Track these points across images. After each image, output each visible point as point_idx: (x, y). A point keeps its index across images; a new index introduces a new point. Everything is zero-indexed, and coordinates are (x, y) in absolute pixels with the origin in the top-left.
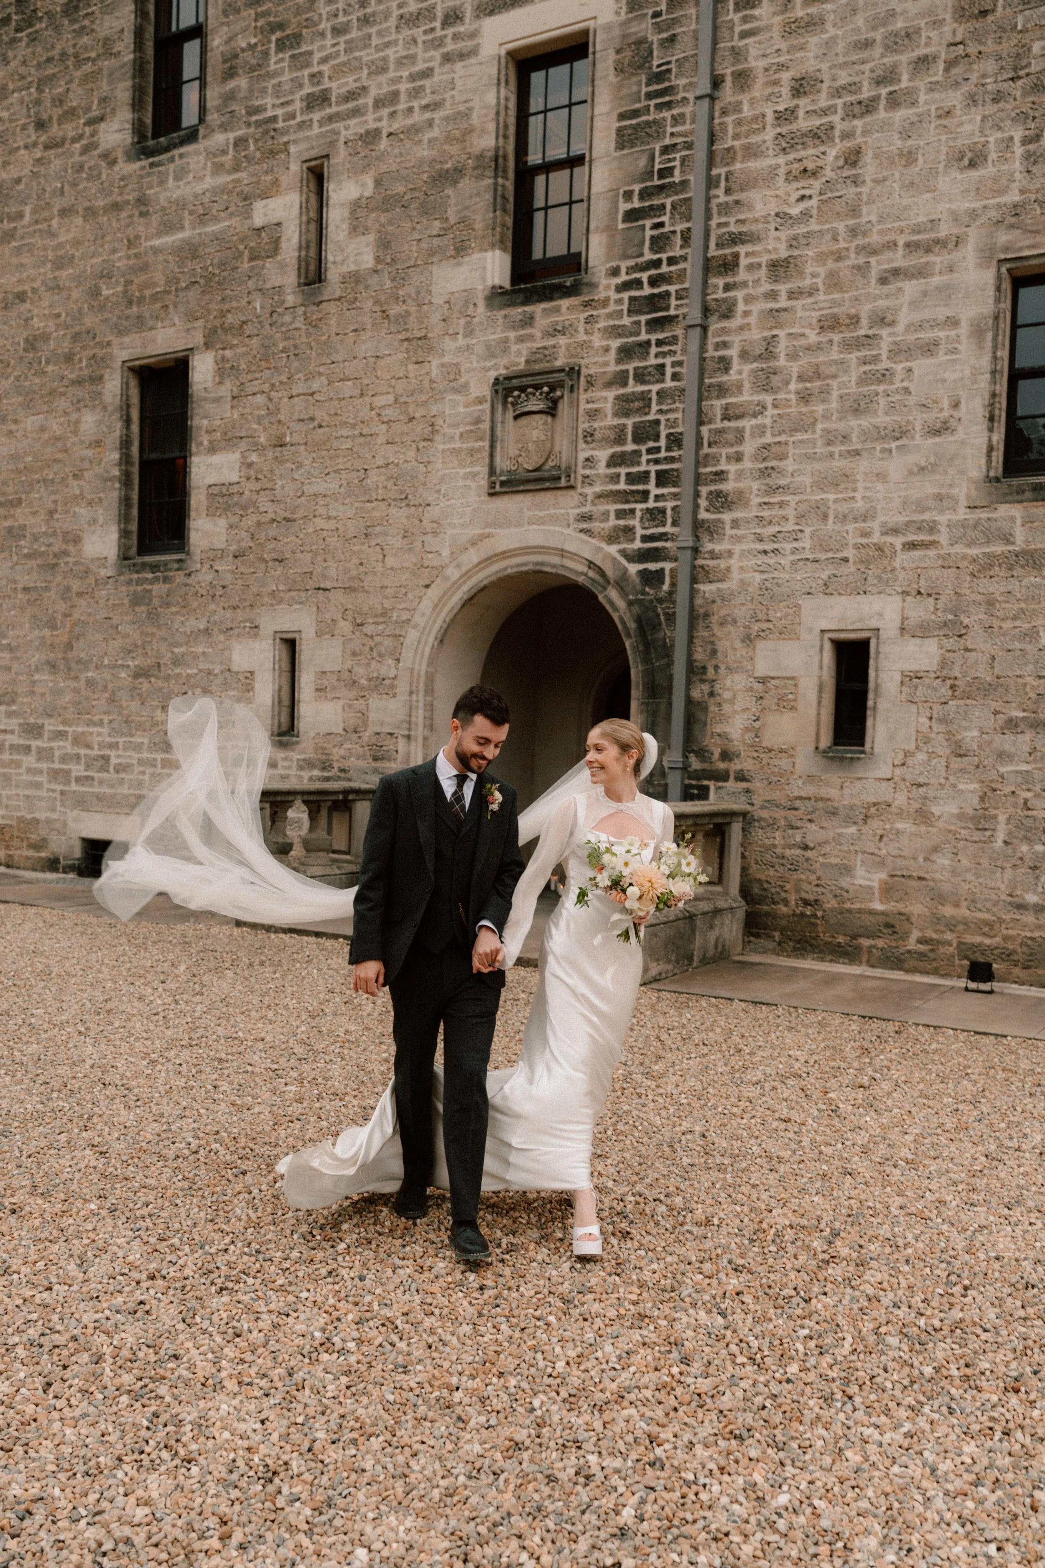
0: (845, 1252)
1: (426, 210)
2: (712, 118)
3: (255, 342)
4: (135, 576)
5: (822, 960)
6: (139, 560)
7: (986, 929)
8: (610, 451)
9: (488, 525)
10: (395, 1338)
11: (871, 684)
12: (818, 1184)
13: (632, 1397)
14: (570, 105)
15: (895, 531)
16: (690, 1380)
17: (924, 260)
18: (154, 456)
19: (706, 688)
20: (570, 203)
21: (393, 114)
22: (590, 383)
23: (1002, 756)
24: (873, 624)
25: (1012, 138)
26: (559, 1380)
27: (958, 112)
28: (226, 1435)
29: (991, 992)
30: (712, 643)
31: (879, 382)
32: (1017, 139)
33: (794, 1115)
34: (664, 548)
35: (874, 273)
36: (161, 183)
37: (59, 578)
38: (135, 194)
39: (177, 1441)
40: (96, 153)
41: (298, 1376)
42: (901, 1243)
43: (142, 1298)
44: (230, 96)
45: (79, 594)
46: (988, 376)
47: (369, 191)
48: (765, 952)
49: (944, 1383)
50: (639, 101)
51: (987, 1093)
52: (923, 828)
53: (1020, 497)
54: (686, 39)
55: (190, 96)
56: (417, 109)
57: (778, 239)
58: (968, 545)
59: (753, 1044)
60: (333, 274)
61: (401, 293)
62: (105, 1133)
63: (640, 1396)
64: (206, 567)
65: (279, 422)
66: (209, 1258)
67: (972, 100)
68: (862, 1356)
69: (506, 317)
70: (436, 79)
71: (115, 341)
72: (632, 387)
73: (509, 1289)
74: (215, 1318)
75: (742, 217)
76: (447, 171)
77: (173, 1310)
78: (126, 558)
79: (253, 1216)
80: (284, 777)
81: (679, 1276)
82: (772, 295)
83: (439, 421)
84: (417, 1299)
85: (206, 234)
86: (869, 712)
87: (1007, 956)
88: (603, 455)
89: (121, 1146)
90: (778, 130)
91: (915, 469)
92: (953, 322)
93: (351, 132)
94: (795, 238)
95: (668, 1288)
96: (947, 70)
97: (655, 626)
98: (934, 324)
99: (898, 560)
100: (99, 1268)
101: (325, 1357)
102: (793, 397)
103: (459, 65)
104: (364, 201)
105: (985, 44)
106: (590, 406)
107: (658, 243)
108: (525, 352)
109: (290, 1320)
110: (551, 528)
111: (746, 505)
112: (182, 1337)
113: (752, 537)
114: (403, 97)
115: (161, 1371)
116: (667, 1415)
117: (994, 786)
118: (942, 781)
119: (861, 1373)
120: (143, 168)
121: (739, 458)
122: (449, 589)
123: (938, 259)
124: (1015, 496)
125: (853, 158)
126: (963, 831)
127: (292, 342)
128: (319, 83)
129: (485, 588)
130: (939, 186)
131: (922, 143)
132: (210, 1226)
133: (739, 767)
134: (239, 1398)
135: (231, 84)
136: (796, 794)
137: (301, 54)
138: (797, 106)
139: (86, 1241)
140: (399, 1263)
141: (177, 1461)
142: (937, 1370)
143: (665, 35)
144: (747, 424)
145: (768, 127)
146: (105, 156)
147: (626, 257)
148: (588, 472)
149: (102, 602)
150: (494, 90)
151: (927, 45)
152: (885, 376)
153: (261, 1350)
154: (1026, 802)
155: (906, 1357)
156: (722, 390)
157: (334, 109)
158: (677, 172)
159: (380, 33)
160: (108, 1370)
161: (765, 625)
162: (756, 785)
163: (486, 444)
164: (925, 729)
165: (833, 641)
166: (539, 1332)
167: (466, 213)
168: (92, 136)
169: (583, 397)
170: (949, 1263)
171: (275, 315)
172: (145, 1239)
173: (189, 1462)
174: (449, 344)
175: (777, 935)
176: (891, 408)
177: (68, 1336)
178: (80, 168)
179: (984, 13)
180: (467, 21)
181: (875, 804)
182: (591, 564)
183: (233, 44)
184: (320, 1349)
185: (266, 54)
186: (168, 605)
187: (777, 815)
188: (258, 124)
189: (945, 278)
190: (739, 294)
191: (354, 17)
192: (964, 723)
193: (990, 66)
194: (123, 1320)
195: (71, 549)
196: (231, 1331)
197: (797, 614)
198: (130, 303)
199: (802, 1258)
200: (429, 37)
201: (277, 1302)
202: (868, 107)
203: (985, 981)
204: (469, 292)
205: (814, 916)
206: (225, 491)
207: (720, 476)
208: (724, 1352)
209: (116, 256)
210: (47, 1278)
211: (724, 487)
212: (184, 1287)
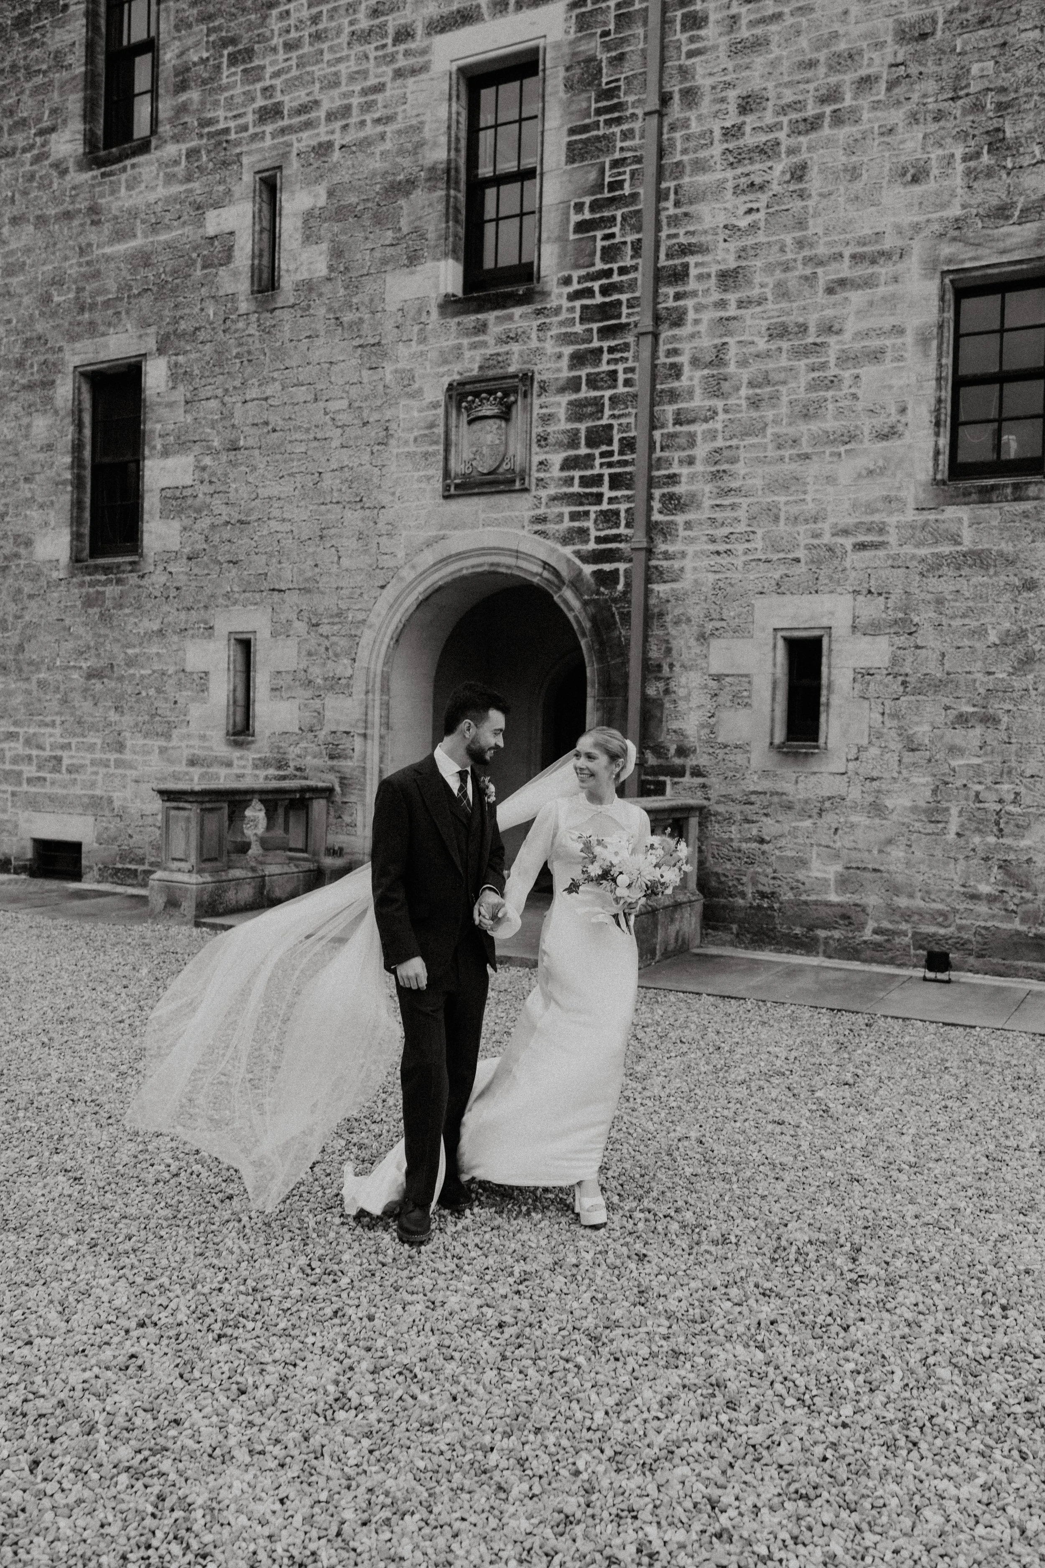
0: (872, 1270)
1: (378, 220)
2: (660, 134)
3: (208, 348)
4: (88, 578)
5: (779, 951)
6: (91, 562)
7: (940, 919)
8: (564, 455)
9: (442, 527)
10: (415, 1389)
11: (824, 681)
12: (828, 1193)
13: (682, 1452)
14: (521, 120)
15: (845, 532)
16: (741, 1429)
17: (870, 271)
18: (107, 460)
19: (661, 685)
20: (521, 215)
21: (345, 127)
22: (543, 389)
23: (953, 750)
24: (825, 622)
25: (953, 155)
26: (599, 1434)
27: (900, 129)
28: (243, 1520)
29: (949, 982)
30: (667, 642)
31: (828, 388)
32: (958, 157)
33: (785, 1116)
34: (618, 549)
35: (821, 283)
36: (113, 192)
37: (10, 581)
38: (87, 204)
39: (188, 1530)
40: (46, 163)
41: (316, 1441)
42: (926, 1259)
43: (132, 1350)
44: (183, 109)
45: (31, 597)
46: (934, 383)
47: (322, 201)
48: (723, 944)
49: (1009, 1421)
50: (589, 116)
51: (971, 1088)
52: (877, 821)
53: (967, 500)
54: (634, 58)
55: (142, 110)
56: (369, 122)
57: (727, 250)
58: (917, 546)
59: (730, 1041)
60: (287, 282)
61: (355, 300)
62: (78, 1156)
63: (691, 1451)
64: (160, 568)
65: (233, 426)
66: (202, 1299)
67: (914, 118)
68: (915, 1392)
69: (459, 324)
70: (388, 93)
71: (67, 347)
72: (585, 393)
73: (531, 1325)
74: (215, 1371)
75: (691, 228)
76: (400, 183)
77: (168, 1363)
78: (78, 561)
79: (245, 1247)
80: (239, 777)
81: (706, 1304)
82: (722, 304)
83: (393, 426)
84: (434, 1340)
85: (159, 242)
86: (822, 708)
87: (962, 945)
88: (557, 458)
89: (96, 1170)
90: (726, 146)
91: (864, 473)
92: (898, 330)
93: (304, 143)
94: (744, 249)
95: (698, 1317)
96: (889, 89)
97: (610, 625)
98: (881, 333)
99: (848, 560)
100: (84, 1316)
101: (341, 1415)
102: (744, 403)
103: (410, 81)
104: (317, 212)
105: (925, 65)
106: (544, 411)
107: (610, 254)
108: (478, 358)
109: (299, 1371)
110: (506, 530)
111: (699, 507)
112: (181, 1397)
113: (705, 538)
114: (355, 111)
115: (161, 1441)
116: (724, 1472)
117: (946, 779)
118: (895, 775)
119: (919, 1413)
120: (94, 178)
121: (691, 461)
122: (403, 591)
123: (883, 271)
124: (962, 498)
125: (799, 173)
126: (917, 824)
127: (246, 348)
128: (271, 96)
129: (440, 588)
130: (883, 201)
131: (866, 160)
132: (200, 1261)
133: (694, 763)
134: (252, 1471)
135: (183, 97)
136: (752, 788)
137: (253, 68)
138: (744, 123)
139: (66, 1284)
140: (409, 1298)
141: (190, 1557)
142: (998, 1406)
143: (614, 54)
144: (698, 428)
145: (716, 142)
146: (56, 165)
147: (577, 267)
148: (542, 475)
149: (54, 604)
150: (445, 105)
151: (869, 65)
152: (833, 383)
153: (270, 1410)
154: (977, 794)
155: (962, 1392)
156: (673, 396)
157: (286, 122)
158: (627, 185)
159: (331, 48)
160: (102, 1442)
161: (718, 624)
162: (713, 780)
163: (441, 447)
164: (878, 725)
165: (785, 639)
166: (570, 1376)
167: (417, 223)
168: (43, 146)
169: (536, 402)
170: (979, 1279)
171: (228, 322)
172: (131, 1278)
173: (204, 1557)
174: (403, 350)
175: (735, 927)
176: (840, 412)
177: (54, 1401)
178: (31, 177)
179: (924, 36)
180: (418, 37)
181: (829, 798)
182: (546, 565)
183: (185, 58)
184: (336, 1406)
185: (218, 68)
186: (121, 606)
187: (731, 809)
188: (210, 135)
189: (891, 288)
190: (689, 303)
191: (306, 33)
192: (916, 719)
193: (931, 86)
194: (114, 1378)
195: (23, 551)
196: (234, 1387)
197: (751, 613)
198: (82, 310)
199: (830, 1278)
200: (380, 53)
201: (283, 1350)
202: (813, 124)
203: (943, 971)
204: (423, 300)
205: (771, 908)
206: (178, 494)
207: (673, 479)
208: (770, 1392)
209: (68, 263)
210: (26, 1330)
211: (677, 490)
212: (178, 1335)
